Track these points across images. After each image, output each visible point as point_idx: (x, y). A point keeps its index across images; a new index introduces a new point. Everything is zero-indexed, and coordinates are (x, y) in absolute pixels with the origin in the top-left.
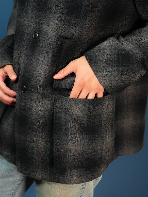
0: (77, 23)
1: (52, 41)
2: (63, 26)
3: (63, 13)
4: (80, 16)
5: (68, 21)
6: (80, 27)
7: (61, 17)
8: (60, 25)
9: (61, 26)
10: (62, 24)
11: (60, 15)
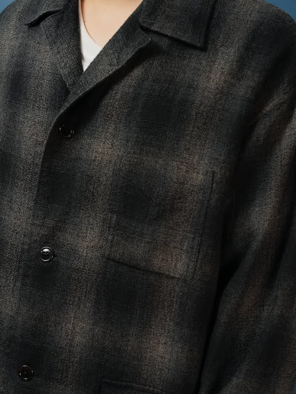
0: (141, 233)
1: (94, 271)
2: (113, 238)
3: (112, 211)
4: (146, 217)
5: (124, 228)
6: (148, 243)
7: (109, 220)
8: (108, 237)
9: (110, 237)
10: (110, 235)
11: (107, 215)
